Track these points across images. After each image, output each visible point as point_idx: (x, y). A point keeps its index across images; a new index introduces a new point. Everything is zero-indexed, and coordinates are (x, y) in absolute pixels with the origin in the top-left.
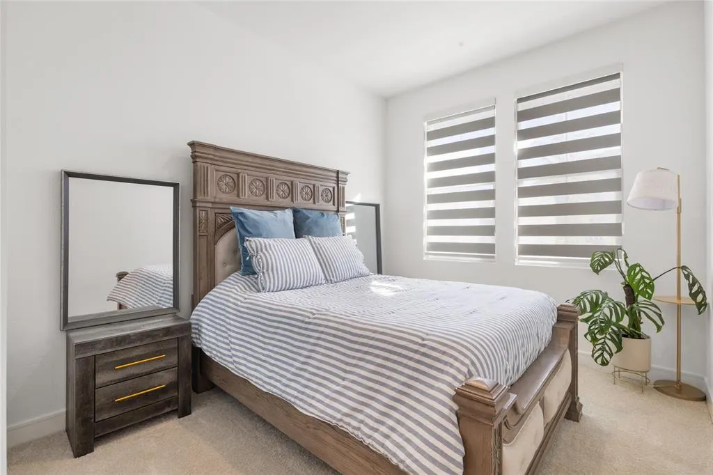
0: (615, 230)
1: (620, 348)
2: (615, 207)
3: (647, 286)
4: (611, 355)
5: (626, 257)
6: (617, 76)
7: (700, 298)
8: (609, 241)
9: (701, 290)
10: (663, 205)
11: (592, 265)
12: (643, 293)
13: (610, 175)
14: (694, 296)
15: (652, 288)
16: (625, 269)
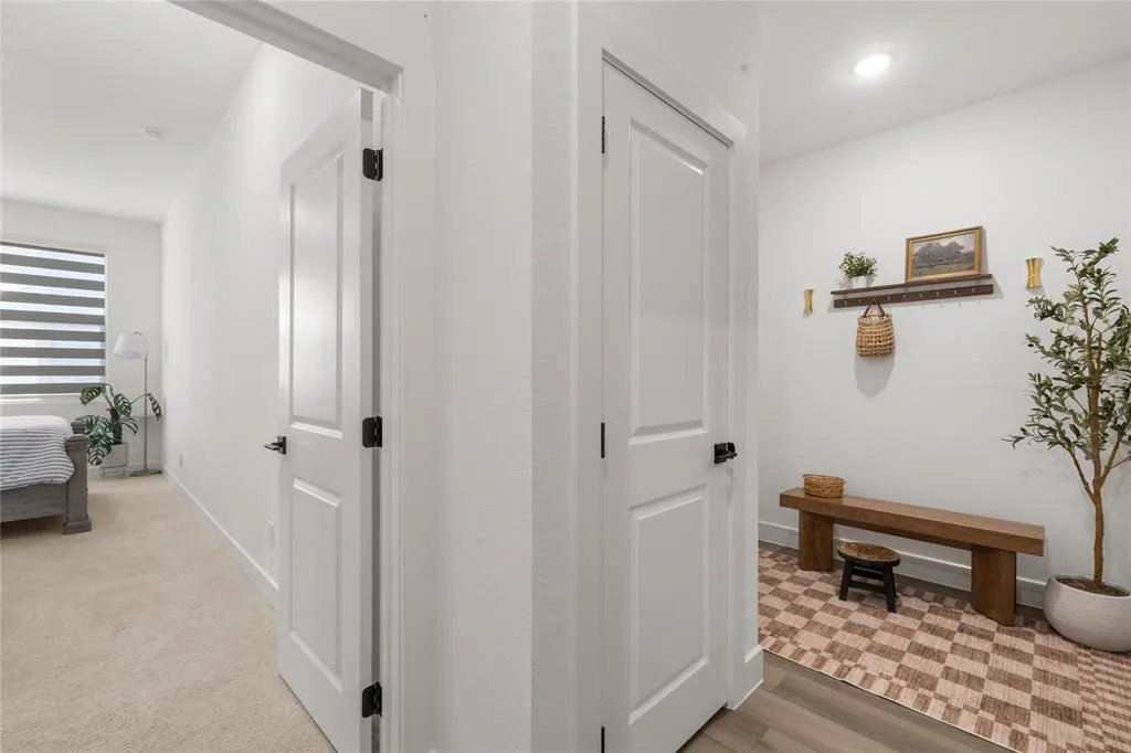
0: (100, 371)
1: (109, 451)
2: (100, 354)
3: (127, 407)
4: (103, 456)
5: (111, 389)
6: (102, 256)
7: (158, 411)
8: (95, 379)
9: (158, 407)
10: (136, 356)
11: (81, 399)
12: (124, 413)
13: (96, 329)
14: (155, 410)
15: (130, 408)
16: (112, 399)
